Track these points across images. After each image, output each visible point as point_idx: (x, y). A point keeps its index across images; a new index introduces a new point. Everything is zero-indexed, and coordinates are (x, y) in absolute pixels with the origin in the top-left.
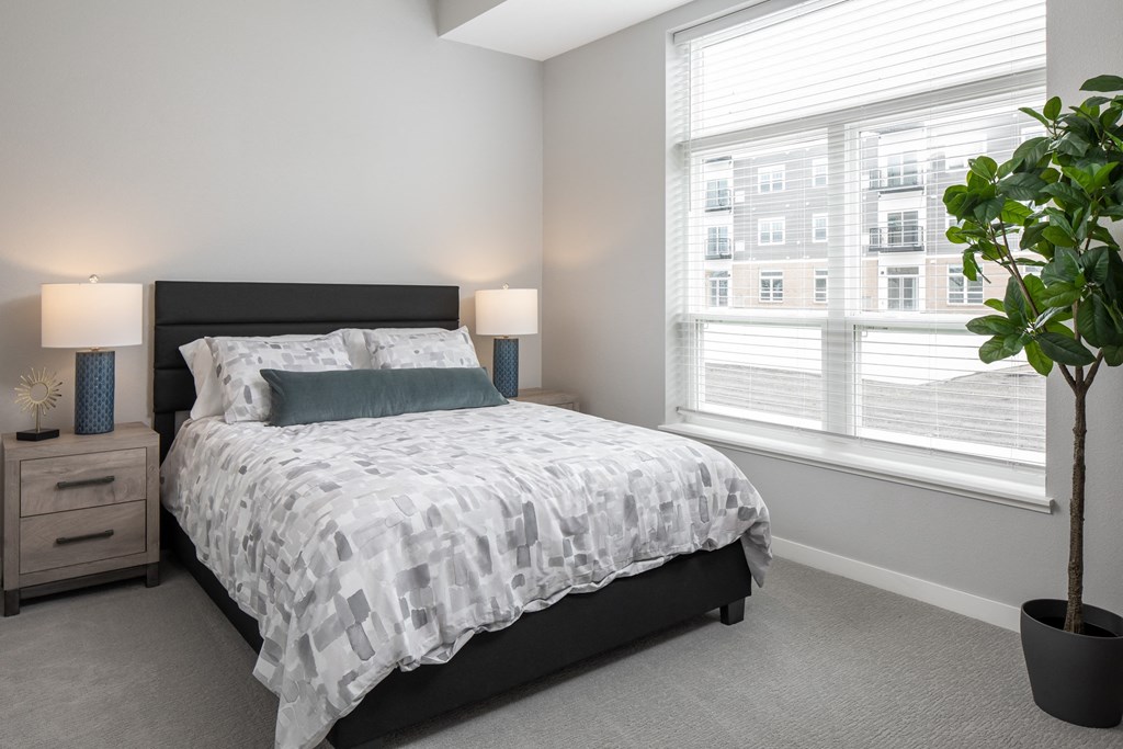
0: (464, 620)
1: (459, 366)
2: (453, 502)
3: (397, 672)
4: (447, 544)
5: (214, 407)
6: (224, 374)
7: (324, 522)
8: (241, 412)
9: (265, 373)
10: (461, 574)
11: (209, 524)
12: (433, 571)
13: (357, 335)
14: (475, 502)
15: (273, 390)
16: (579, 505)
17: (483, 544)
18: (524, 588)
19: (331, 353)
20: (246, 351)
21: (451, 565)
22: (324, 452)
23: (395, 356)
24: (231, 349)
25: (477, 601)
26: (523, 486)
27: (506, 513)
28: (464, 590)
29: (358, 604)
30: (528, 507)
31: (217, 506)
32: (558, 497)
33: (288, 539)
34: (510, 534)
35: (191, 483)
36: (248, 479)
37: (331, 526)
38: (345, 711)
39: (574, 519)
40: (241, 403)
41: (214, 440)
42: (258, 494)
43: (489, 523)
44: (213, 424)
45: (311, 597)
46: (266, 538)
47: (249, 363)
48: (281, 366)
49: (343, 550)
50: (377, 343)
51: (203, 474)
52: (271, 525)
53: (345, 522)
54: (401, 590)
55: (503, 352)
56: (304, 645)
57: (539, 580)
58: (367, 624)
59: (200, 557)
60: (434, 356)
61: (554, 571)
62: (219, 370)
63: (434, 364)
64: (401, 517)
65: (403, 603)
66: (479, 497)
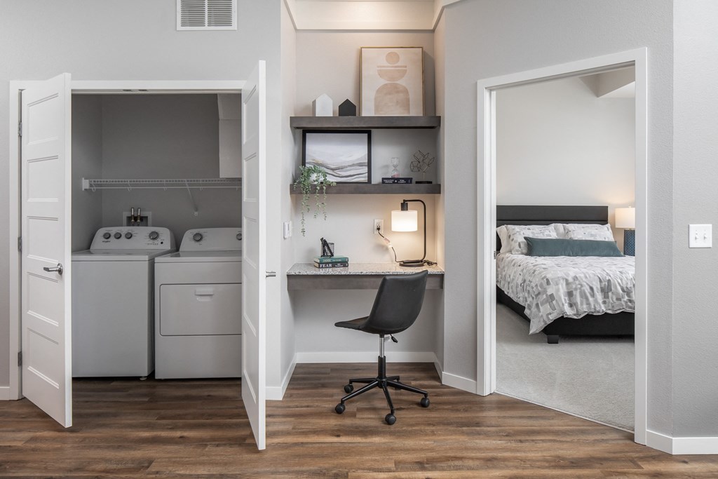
0: (584, 309)
1: (604, 240)
2: (582, 275)
3: (562, 317)
4: (579, 286)
5: (508, 249)
6: (511, 238)
7: (543, 276)
8: (517, 251)
9: (525, 238)
10: (583, 295)
11: (509, 283)
12: (574, 293)
13: (560, 226)
14: (590, 277)
15: (528, 244)
16: (629, 284)
17: (592, 288)
18: (606, 305)
19: (550, 232)
20: (519, 230)
21: (580, 292)
22: (545, 262)
23: (575, 235)
24: (514, 229)
25: (588, 304)
26: (608, 274)
27: (601, 281)
28: (584, 300)
29: (552, 297)
30: (609, 280)
31: (511, 277)
32: (621, 280)
33: (534, 281)
34: (601, 288)
35: (501, 272)
36: (521, 268)
37: (545, 277)
38: (549, 323)
39: (627, 288)
40: (518, 248)
41: (509, 259)
42: (525, 271)
43: (594, 283)
44: (508, 255)
45: (539, 293)
46: (527, 282)
47: (520, 234)
48: (531, 236)
49: (548, 283)
50: (568, 230)
51: (506, 269)
52: (528, 278)
53: (549, 276)
54: (565, 296)
55: (629, 236)
56: (537, 305)
57: (612, 304)
58: (554, 302)
59: (506, 293)
60: (592, 235)
61: (618, 302)
62: (510, 236)
63: (592, 239)
64: (565, 277)
65: (565, 300)
66: (592, 276)
